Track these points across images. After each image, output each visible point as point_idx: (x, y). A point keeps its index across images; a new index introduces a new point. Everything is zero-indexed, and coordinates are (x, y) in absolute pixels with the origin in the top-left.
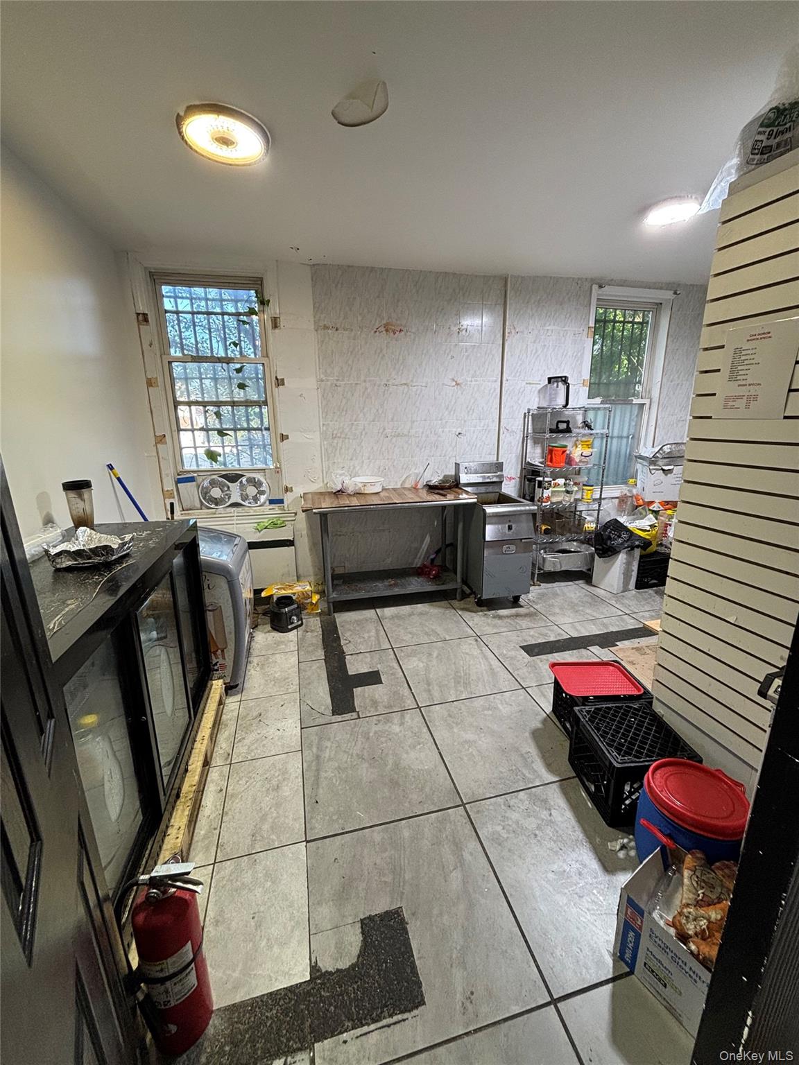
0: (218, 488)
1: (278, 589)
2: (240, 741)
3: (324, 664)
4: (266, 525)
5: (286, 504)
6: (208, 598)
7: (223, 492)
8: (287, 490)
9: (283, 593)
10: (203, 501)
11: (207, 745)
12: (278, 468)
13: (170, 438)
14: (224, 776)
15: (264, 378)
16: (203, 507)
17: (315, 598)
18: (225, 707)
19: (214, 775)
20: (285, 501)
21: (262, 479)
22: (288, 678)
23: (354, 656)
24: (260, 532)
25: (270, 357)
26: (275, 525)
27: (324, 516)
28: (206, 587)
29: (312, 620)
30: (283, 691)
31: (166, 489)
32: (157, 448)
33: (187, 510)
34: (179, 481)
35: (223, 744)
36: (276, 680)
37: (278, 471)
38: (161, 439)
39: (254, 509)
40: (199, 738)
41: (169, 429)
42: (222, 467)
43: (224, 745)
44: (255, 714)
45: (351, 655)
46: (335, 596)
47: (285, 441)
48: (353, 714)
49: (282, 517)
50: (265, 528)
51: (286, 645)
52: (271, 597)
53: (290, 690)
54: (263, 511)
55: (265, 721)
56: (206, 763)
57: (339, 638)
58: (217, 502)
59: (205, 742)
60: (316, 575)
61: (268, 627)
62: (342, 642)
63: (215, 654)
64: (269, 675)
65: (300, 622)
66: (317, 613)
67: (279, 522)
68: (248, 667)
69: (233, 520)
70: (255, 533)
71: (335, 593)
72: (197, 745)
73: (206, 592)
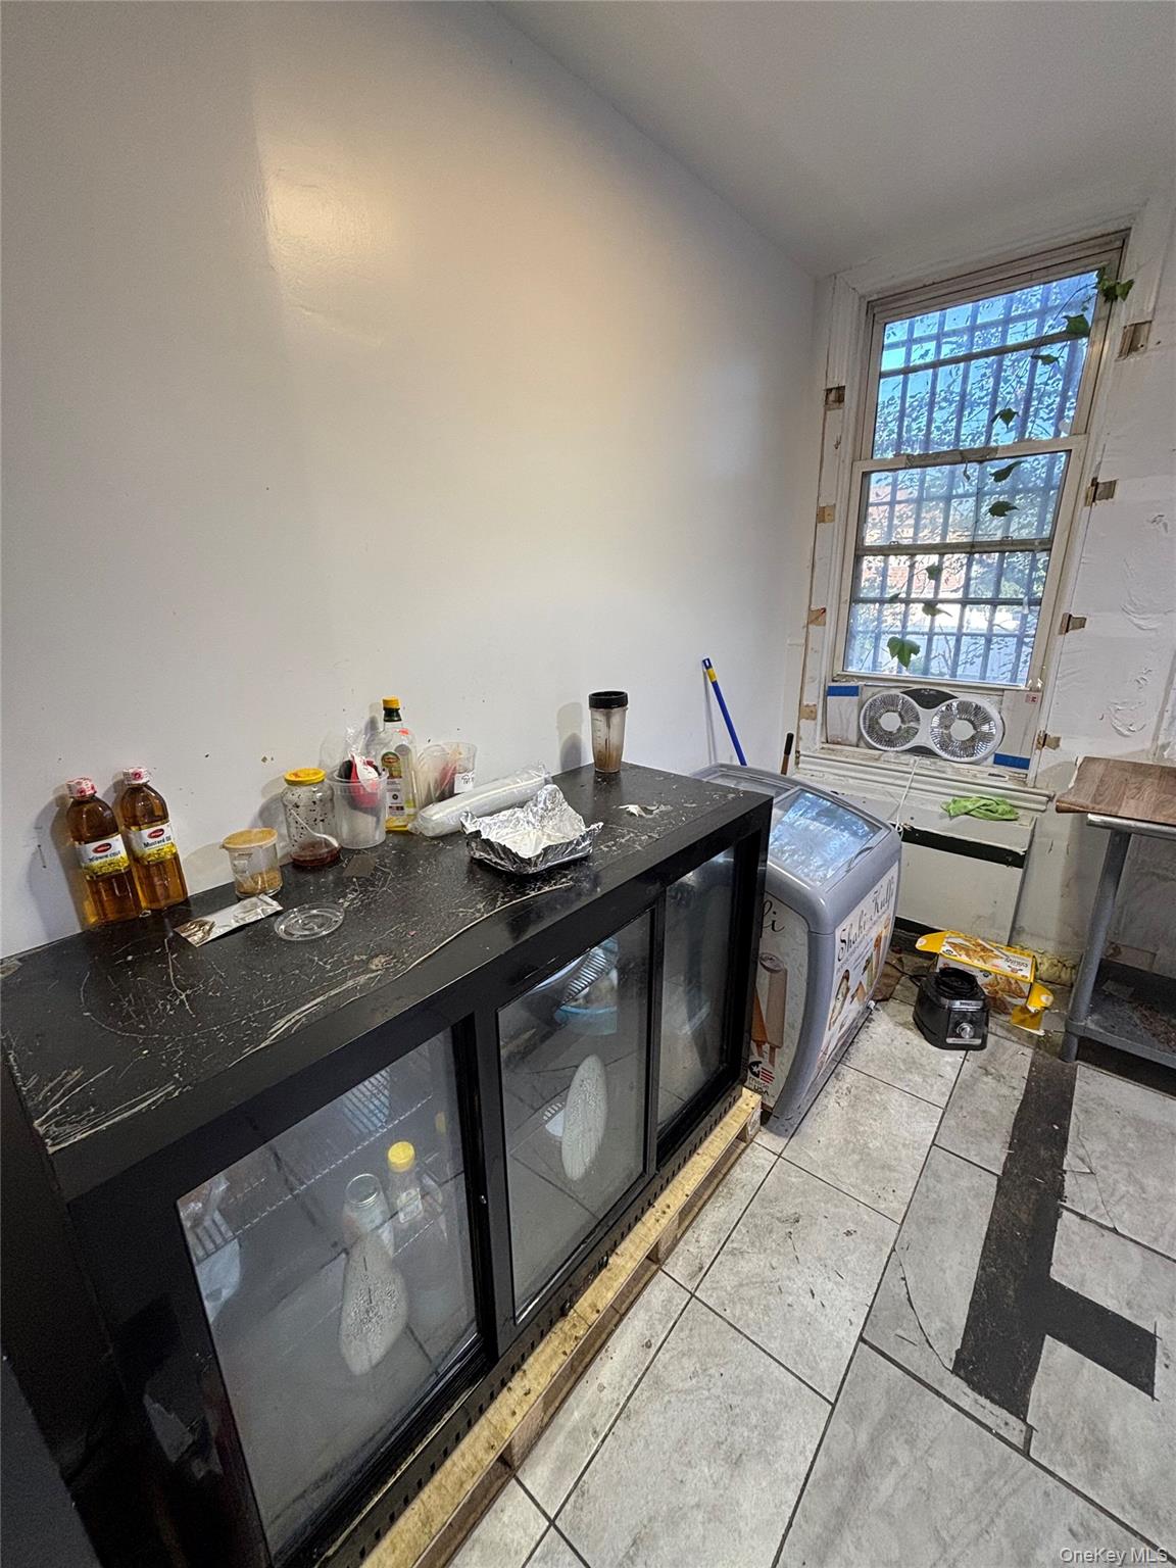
0: (896, 714)
1: (954, 945)
2: (732, 1253)
3: (993, 1190)
4: (971, 807)
5: (1031, 773)
6: (768, 944)
7: (903, 722)
8: (1044, 741)
9: (963, 961)
10: (864, 732)
11: (665, 1230)
12: (1038, 690)
13: (834, 618)
14: (668, 1314)
15: (1061, 489)
16: (862, 744)
17: (1040, 1000)
18: (748, 1151)
19: (658, 1292)
20: (1033, 765)
21: (993, 712)
22: (891, 1168)
23: (1090, 1229)
24: (951, 817)
25: (1093, 437)
26: (988, 812)
27: (1121, 838)
28: (767, 922)
29: (1012, 1048)
30: (867, 1195)
31: (805, 703)
32: (807, 632)
33: (834, 743)
34: (832, 692)
35: (703, 1236)
36: (864, 1153)
37: (1034, 696)
38: (817, 616)
39: (957, 768)
40: (660, 1203)
41: (836, 596)
42: (918, 677)
43: (704, 1239)
44: (790, 1210)
45: (1083, 1217)
46: (1092, 1026)
47: (1070, 632)
48: (1012, 1419)
49: (1011, 798)
50: (966, 814)
51: (925, 1077)
52: (932, 956)
53: (882, 1206)
54: (975, 776)
55: (798, 1245)
56: (655, 1258)
57: (1065, 1141)
58: (889, 739)
59: (664, 1221)
60: (1062, 943)
61: (908, 1013)
62: (1069, 1161)
63: (759, 1046)
64: (857, 1133)
65: (978, 1042)
66: (1031, 1036)
67: (1001, 808)
68: (828, 1088)
69: (907, 779)
70: (942, 817)
71: (1095, 1017)
72: (650, 1217)
73: (767, 932)
